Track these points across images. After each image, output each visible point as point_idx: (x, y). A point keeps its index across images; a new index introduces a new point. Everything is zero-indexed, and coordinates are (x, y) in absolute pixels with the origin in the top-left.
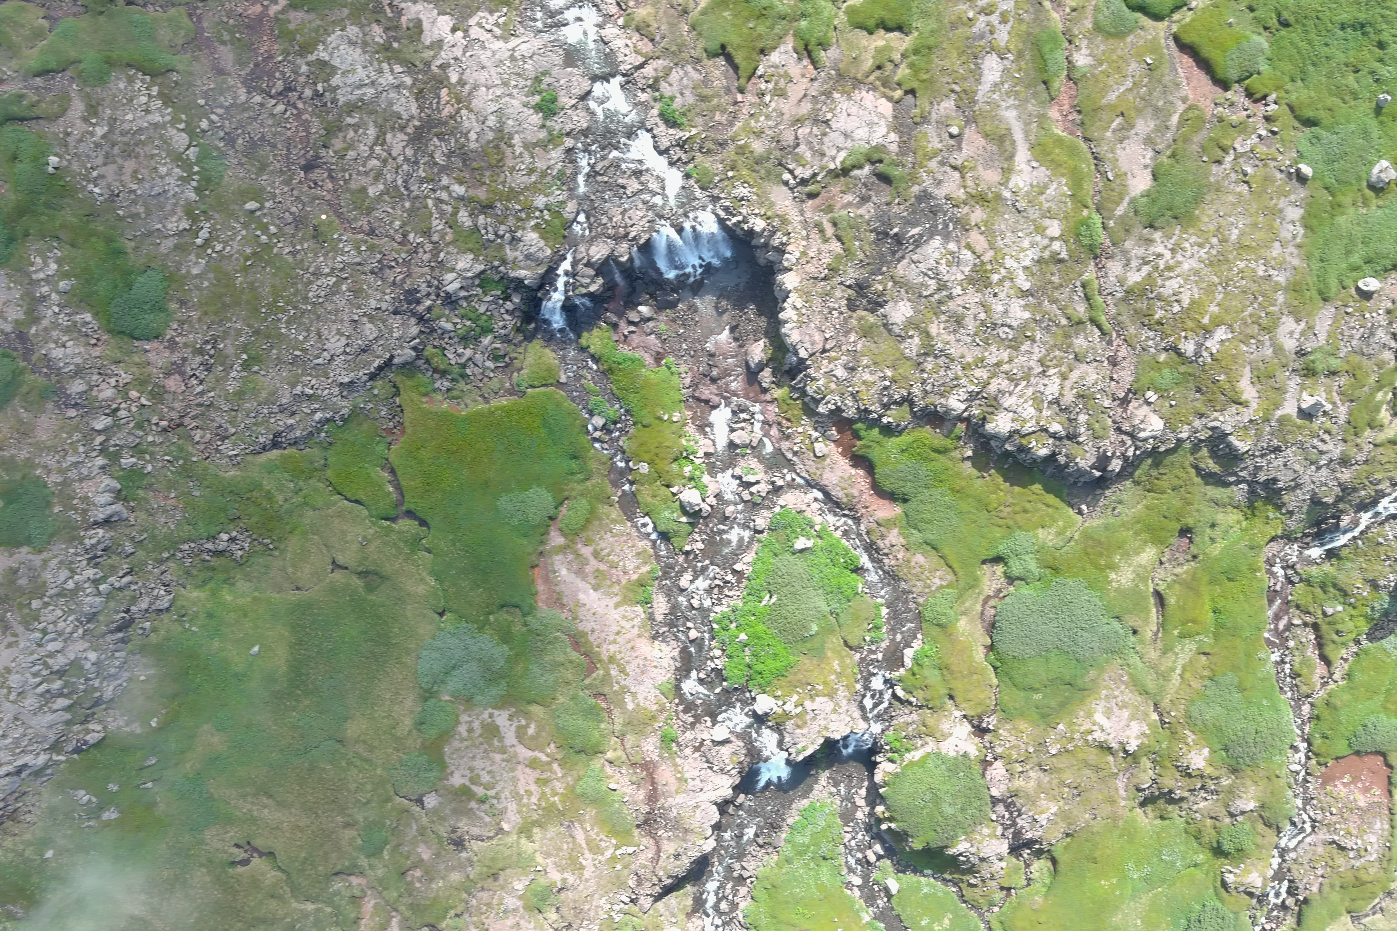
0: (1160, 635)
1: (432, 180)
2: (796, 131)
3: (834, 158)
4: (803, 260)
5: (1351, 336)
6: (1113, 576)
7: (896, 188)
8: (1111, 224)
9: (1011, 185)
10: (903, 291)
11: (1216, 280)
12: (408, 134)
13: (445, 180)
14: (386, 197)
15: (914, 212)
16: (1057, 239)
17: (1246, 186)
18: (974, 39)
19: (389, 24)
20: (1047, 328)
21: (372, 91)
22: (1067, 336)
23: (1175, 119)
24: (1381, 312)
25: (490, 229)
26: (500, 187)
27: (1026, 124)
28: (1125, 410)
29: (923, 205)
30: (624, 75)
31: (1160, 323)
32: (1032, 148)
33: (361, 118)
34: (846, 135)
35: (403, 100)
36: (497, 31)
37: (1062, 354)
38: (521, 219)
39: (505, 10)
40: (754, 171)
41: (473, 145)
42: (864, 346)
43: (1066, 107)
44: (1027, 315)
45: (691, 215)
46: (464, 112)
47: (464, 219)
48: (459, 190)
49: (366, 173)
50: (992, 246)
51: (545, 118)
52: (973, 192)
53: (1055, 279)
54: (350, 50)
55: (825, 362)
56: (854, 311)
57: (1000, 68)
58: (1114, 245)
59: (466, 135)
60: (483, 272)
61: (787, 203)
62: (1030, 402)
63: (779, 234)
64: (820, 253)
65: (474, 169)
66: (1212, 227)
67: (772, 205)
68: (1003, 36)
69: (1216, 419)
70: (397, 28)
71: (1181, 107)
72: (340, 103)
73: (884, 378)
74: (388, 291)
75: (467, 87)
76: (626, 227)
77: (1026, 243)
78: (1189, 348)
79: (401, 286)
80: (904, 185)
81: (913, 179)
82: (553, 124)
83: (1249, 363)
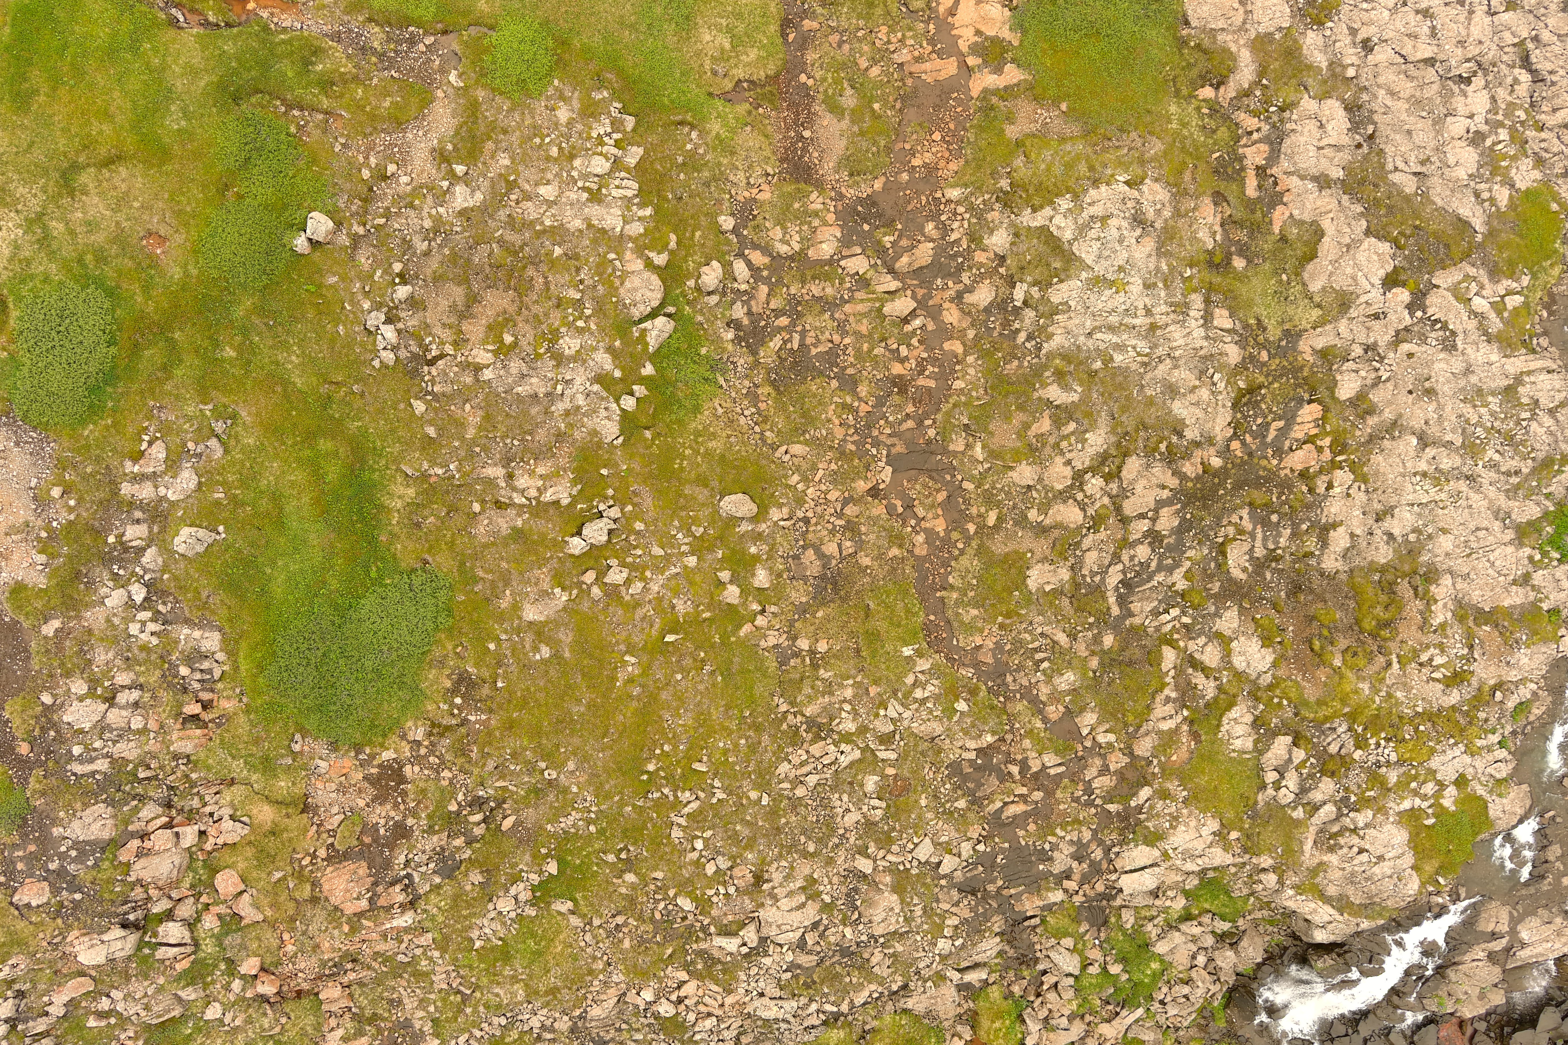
1: (1198, 607)
12: (1183, 477)
13: (1228, 620)
14: (1065, 604)
19: (1241, 212)
21: (1143, 346)
25: (1291, 777)
36: (1495, 322)
38: (1382, 785)
39: (1526, 281)
41: (1331, 562)
47: (1237, 730)
48: (1254, 657)
51: (1536, 564)
59: (1324, 532)
65: (1312, 619)
70: (1257, 227)
72: (1050, 346)
74: (974, 832)
79: (1011, 831)
82: (1548, 584)
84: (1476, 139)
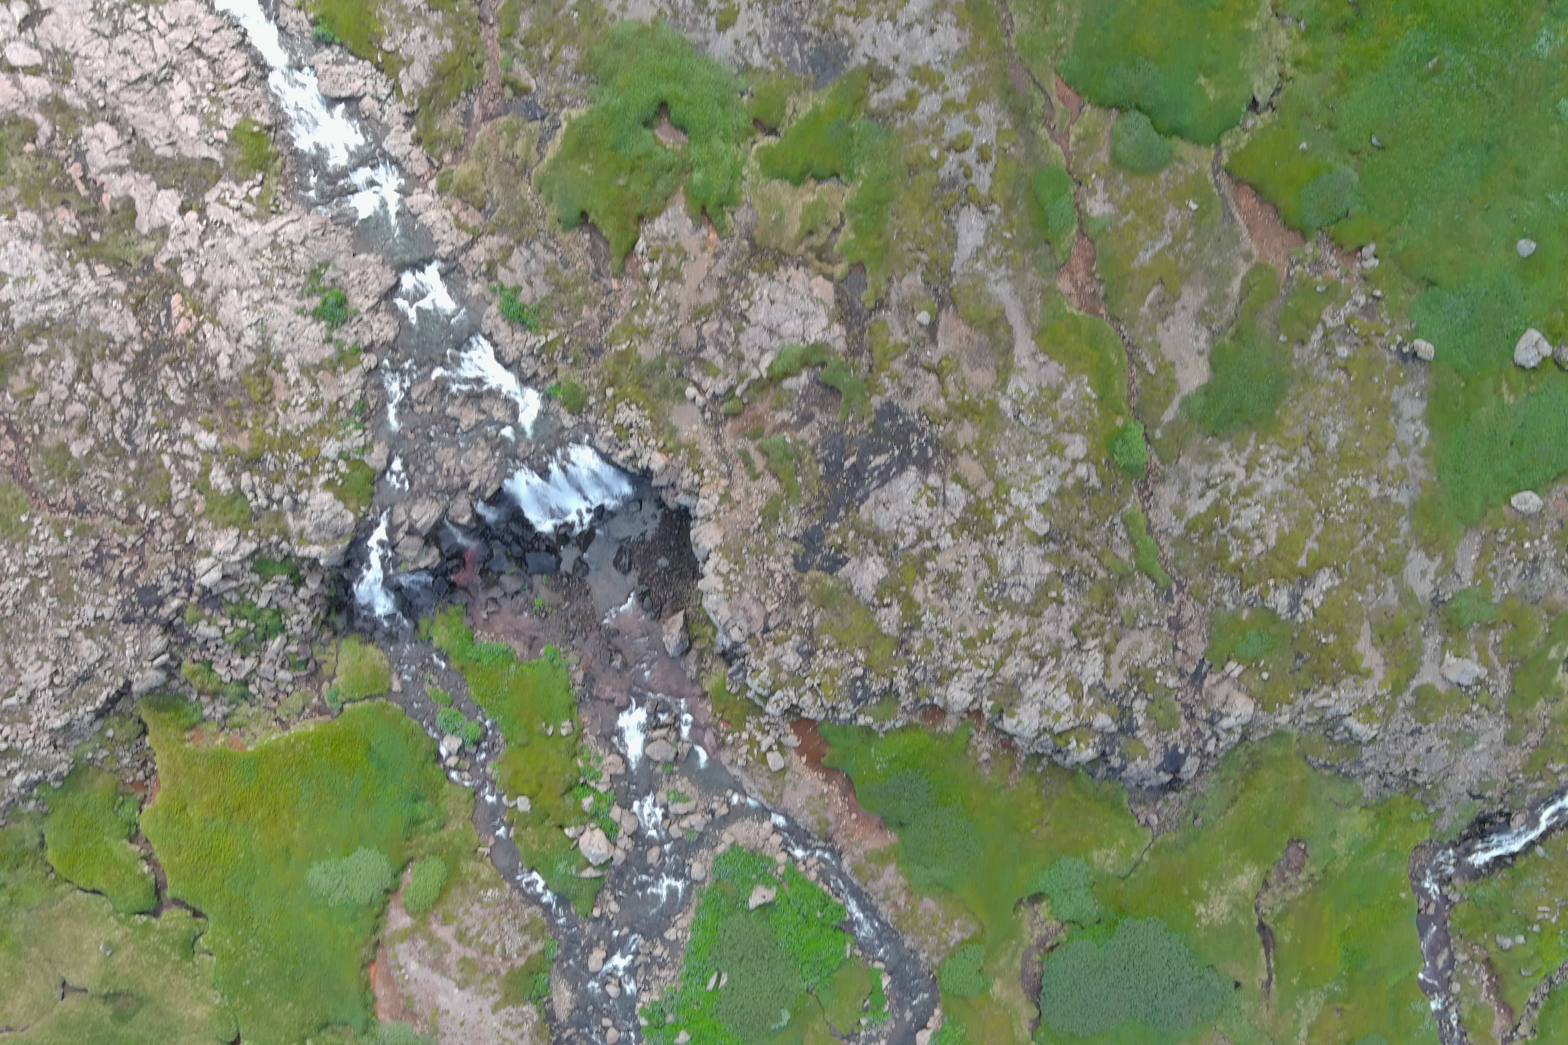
0: (1273, 986)
1: (168, 428)
2: (699, 328)
3: (756, 364)
4: (726, 506)
5: (1508, 573)
6: (1201, 909)
7: (849, 401)
8: (1158, 434)
9: (1011, 389)
10: (870, 543)
11: (1313, 506)
12: (127, 364)
13: (186, 427)
14: (100, 456)
15: (877, 434)
16: (1082, 461)
17: (1343, 375)
18: (943, 187)
19: (84, 206)
20: (1079, 584)
21: (64, 304)
22: (1109, 594)
23: (1235, 286)
24: (1545, 538)
25: (259, 492)
26: (270, 431)
27: (1027, 302)
28: (1199, 689)
29: (888, 424)
30: (444, 260)
31: (1237, 568)
32: (1038, 334)
33: (52, 345)
34: (771, 332)
35: (114, 315)
36: (249, 208)
37: (1102, 618)
38: (303, 475)
39: (259, 177)
40: (644, 386)
41: (224, 373)
42: (822, 620)
43: (1080, 275)
44: (1048, 568)
45: (559, 452)
46: (207, 327)
47: (220, 481)
48: (207, 440)
49: (66, 424)
50: (990, 474)
51: (330, 329)
52: (959, 401)
53: (1085, 515)
54: (25, 249)
55: (769, 644)
56: (805, 571)
57: (983, 226)
58: (1163, 463)
59: (214, 360)
60: (258, 551)
61: (695, 427)
62: (1064, 688)
63: (687, 472)
64: (748, 494)
65: (228, 409)
66: (1300, 433)
67: (674, 431)
68: (983, 180)
69: (1328, 695)
70: (97, 211)
71: (1243, 269)
72: (16, 325)
73: (855, 664)
74: (112, 591)
75: (210, 291)
76: (463, 474)
77: (1039, 469)
78: (1281, 600)
79: (132, 582)
80: (859, 398)
81: (870, 386)
82: (342, 336)
83: (1368, 617)
84: (192, 110)
